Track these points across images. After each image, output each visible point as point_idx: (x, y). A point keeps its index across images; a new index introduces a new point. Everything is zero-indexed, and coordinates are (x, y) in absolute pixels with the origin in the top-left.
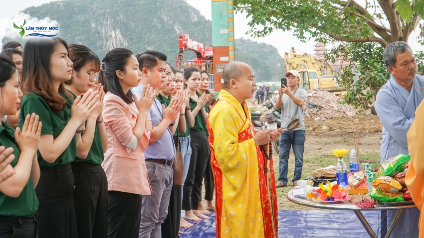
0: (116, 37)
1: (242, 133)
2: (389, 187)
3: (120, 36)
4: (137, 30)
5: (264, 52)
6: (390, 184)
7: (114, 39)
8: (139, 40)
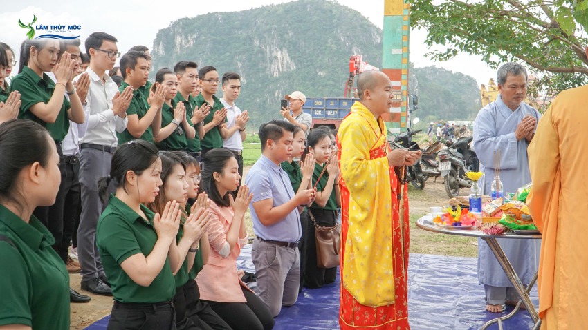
0: (283, 58)
1: (375, 150)
2: (521, 212)
3: (287, 58)
4: (307, 52)
5: (460, 85)
6: (521, 210)
7: (280, 61)
8: (309, 63)
